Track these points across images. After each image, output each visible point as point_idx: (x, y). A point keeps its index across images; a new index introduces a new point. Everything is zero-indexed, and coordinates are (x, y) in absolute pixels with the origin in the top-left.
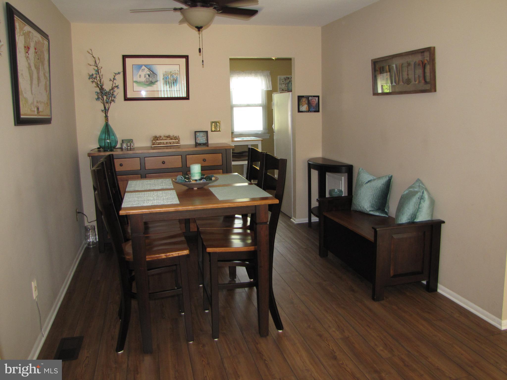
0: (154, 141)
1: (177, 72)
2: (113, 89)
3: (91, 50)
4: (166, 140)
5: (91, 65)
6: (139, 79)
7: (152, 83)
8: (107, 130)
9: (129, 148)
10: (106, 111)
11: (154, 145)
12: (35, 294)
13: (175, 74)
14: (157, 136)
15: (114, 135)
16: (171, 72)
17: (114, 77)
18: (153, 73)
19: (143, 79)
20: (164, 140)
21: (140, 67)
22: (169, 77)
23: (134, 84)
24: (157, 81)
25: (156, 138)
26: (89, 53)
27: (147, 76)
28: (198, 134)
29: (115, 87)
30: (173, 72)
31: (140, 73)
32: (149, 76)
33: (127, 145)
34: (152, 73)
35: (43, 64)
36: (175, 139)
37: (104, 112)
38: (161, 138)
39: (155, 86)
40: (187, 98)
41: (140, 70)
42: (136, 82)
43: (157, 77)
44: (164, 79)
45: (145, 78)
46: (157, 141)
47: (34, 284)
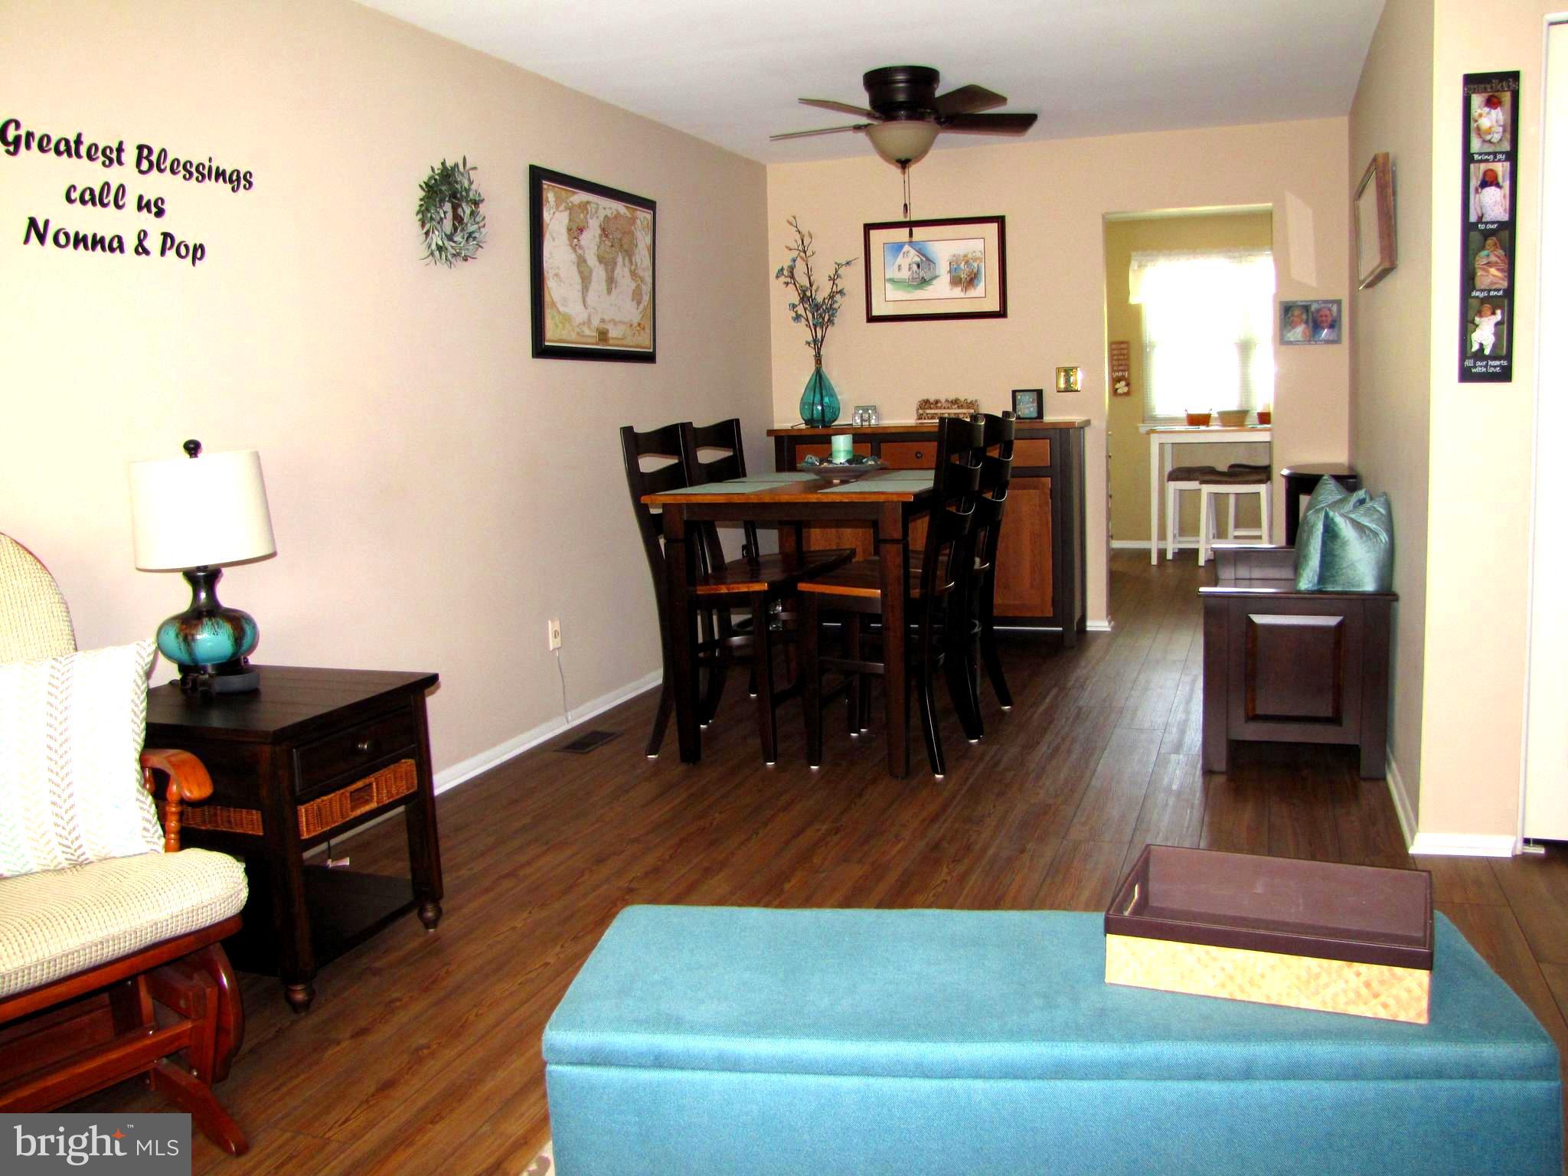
0: (921, 411)
1: (979, 255)
2: (831, 297)
3: (795, 218)
4: (948, 408)
5: (791, 249)
6: (898, 275)
7: (924, 282)
8: (819, 382)
9: (867, 423)
10: (817, 344)
11: (922, 419)
12: (553, 643)
13: (975, 260)
14: (932, 400)
15: (832, 395)
16: (965, 256)
17: (836, 272)
18: (928, 259)
19: (905, 274)
20: (945, 408)
21: (898, 247)
22: (962, 266)
23: (888, 285)
24: (936, 277)
25: (925, 404)
26: (791, 224)
27: (915, 267)
28: (1019, 397)
29: (837, 293)
30: (970, 256)
31: (900, 260)
32: (918, 266)
33: (862, 417)
34: (924, 259)
35: (629, 254)
36: (969, 408)
37: (813, 346)
38: (939, 405)
39: (930, 288)
40: (1002, 314)
41: (898, 255)
42: (892, 281)
43: (934, 269)
44: (950, 272)
45: (911, 272)
46: (928, 411)
47: (552, 626)
